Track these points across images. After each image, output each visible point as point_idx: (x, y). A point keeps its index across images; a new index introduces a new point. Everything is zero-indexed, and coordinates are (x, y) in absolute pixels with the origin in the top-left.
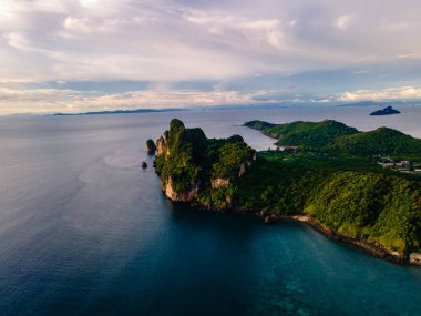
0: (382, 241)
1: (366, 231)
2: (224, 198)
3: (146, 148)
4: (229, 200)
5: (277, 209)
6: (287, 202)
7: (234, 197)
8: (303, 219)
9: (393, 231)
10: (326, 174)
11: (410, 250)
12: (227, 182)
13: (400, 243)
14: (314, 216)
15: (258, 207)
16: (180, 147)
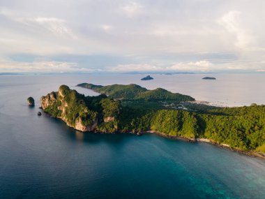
0: (186, 136)
1: (179, 133)
2: (113, 127)
3: (28, 103)
4: (116, 127)
5: (139, 129)
6: (143, 125)
7: (119, 125)
8: (152, 132)
9: (190, 131)
10: (155, 111)
11: (196, 137)
12: (113, 118)
13: (193, 135)
14: (156, 130)
15: (131, 129)
16: (77, 102)
